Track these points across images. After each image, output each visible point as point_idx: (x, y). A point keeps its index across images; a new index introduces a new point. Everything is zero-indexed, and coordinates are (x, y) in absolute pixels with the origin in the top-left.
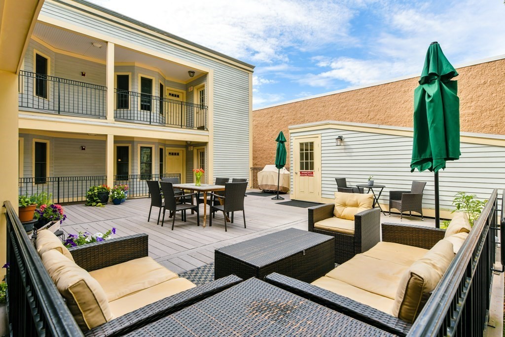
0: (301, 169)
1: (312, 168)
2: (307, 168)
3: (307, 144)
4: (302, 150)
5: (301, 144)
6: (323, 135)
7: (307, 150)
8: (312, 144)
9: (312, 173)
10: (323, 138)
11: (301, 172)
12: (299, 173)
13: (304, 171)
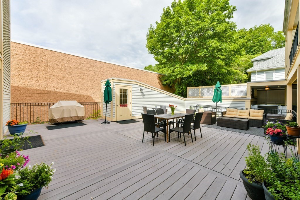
0: (120, 103)
1: (126, 102)
2: (124, 103)
3: (124, 90)
4: (121, 92)
5: (121, 90)
6: (133, 87)
7: (124, 93)
8: (126, 90)
9: (127, 105)
10: (133, 88)
11: (120, 105)
12: (119, 106)
13: (122, 104)
